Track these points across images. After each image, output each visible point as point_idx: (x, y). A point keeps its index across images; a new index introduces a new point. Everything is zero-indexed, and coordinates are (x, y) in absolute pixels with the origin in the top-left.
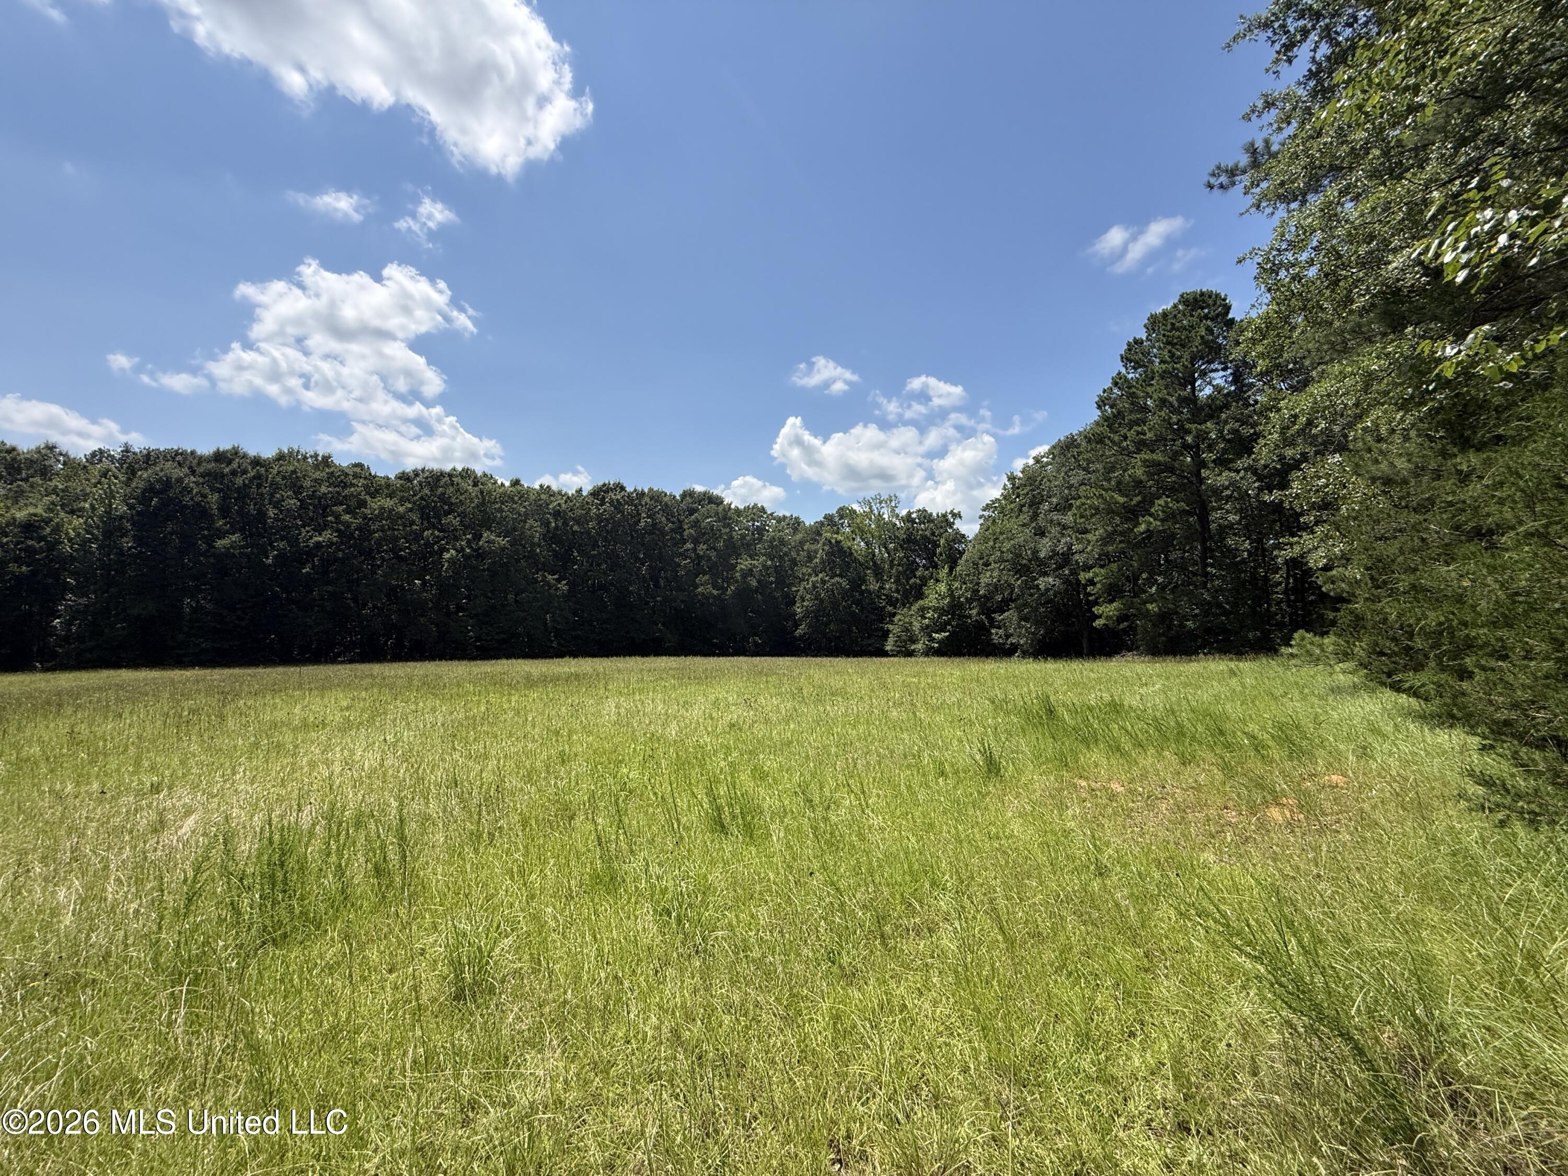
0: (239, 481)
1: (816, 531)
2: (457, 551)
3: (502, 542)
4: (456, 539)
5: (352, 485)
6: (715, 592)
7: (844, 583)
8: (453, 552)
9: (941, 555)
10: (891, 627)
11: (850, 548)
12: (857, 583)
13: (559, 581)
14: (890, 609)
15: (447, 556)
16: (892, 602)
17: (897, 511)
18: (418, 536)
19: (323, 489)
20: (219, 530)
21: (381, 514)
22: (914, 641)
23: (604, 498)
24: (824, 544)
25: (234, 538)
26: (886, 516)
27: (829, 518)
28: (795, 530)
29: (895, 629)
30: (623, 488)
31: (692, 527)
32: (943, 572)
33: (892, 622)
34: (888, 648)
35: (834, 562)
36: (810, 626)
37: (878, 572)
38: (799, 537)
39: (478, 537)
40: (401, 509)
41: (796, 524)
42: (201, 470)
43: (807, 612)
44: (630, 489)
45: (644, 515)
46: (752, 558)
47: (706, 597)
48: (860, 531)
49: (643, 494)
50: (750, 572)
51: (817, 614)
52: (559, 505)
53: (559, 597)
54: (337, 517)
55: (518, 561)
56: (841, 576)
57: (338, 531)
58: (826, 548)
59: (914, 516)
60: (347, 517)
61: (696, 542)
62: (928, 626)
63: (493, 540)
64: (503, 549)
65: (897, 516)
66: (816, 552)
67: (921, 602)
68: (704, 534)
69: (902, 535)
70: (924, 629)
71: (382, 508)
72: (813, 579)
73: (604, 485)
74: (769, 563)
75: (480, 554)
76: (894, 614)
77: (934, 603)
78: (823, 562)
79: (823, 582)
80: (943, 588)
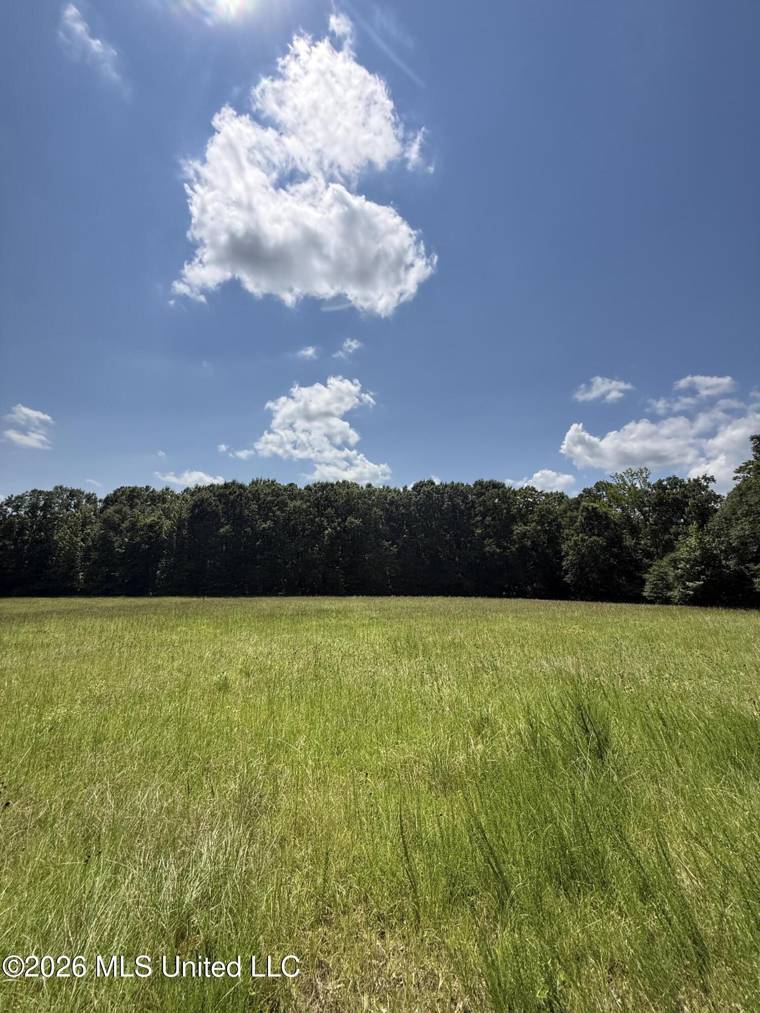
0: (232, 497)
1: (577, 502)
2: (332, 529)
3: (358, 522)
4: (333, 522)
5: (282, 495)
6: (498, 550)
7: (601, 541)
8: (330, 530)
9: (690, 513)
10: (646, 576)
11: (606, 514)
12: (615, 541)
13: (391, 545)
14: (646, 561)
15: (326, 532)
16: (649, 556)
17: (648, 480)
18: (313, 521)
19: (269, 498)
20: (222, 523)
21: (294, 510)
22: (669, 587)
23: (420, 490)
24: (582, 511)
25: (227, 527)
26: (638, 485)
27: (588, 492)
28: (560, 503)
29: (650, 578)
30: (433, 483)
31: (480, 506)
32: (693, 527)
33: (647, 572)
34: (645, 594)
35: (592, 524)
36: (574, 575)
37: (634, 531)
38: (562, 507)
39: (344, 520)
40: (305, 506)
41: (561, 497)
42: (217, 493)
43: (573, 564)
44: (437, 483)
45: (446, 500)
46: (525, 525)
47: (493, 554)
48: (617, 500)
49: (446, 486)
50: (524, 535)
51: (581, 566)
52: (393, 497)
53: (392, 555)
54: (274, 512)
55: (368, 534)
56: (599, 535)
57: (274, 521)
58: (584, 514)
59: (665, 483)
60: (278, 513)
61: (484, 516)
62: (682, 576)
63: (354, 521)
64: (358, 527)
65: (649, 485)
66: (576, 517)
67: (673, 555)
68: (489, 510)
69: (653, 499)
70: (678, 578)
71: (294, 507)
72: (575, 538)
73: (421, 482)
74: (539, 528)
75: (345, 530)
76: (651, 565)
77: (685, 555)
78: (582, 525)
79: (583, 540)
80: (693, 541)
